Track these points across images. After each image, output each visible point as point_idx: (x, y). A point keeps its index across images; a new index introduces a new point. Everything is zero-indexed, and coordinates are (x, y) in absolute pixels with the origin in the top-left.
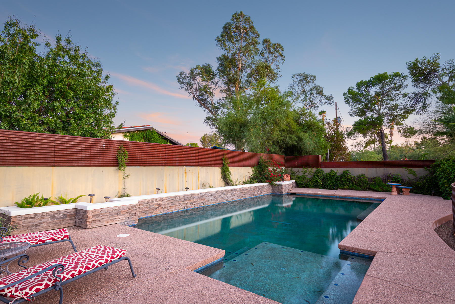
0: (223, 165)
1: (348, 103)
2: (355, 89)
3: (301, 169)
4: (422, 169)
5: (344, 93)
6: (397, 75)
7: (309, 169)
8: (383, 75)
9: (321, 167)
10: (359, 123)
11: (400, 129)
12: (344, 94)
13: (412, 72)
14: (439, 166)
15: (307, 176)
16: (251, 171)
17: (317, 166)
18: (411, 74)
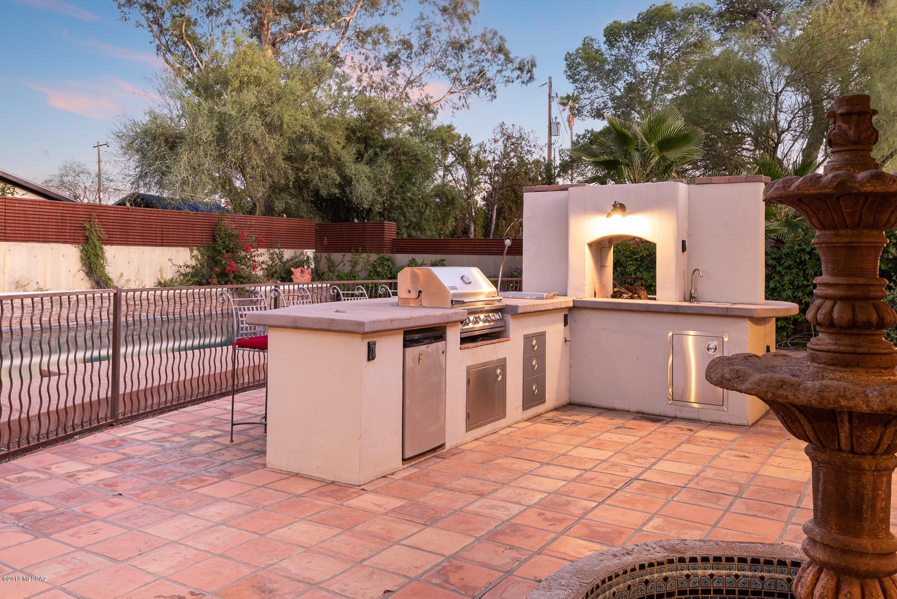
0: (87, 239)
2: (601, 43)
3: (349, 256)
5: (568, 53)
7: (364, 255)
8: (659, 10)
9: (393, 252)
12: (568, 57)
15: (359, 273)
16: (189, 256)
17: (379, 250)
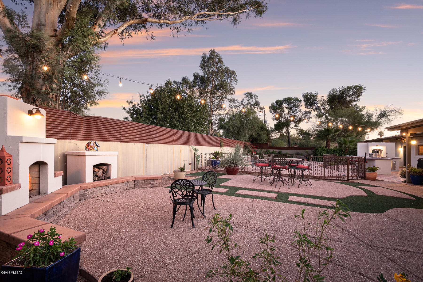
1: (271, 112)
2: (275, 104)
3: (259, 150)
4: (311, 151)
6: (297, 99)
7: (263, 150)
10: (278, 125)
11: (297, 129)
12: (269, 107)
13: (305, 99)
14: (317, 150)
17: (267, 149)
18: (304, 100)
